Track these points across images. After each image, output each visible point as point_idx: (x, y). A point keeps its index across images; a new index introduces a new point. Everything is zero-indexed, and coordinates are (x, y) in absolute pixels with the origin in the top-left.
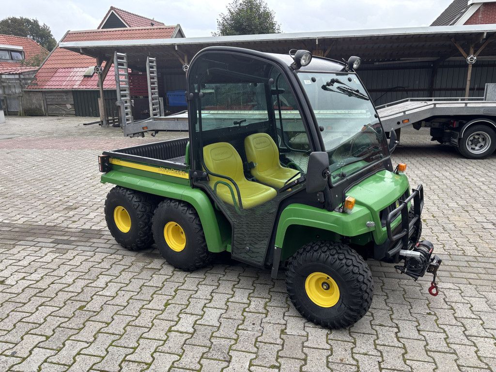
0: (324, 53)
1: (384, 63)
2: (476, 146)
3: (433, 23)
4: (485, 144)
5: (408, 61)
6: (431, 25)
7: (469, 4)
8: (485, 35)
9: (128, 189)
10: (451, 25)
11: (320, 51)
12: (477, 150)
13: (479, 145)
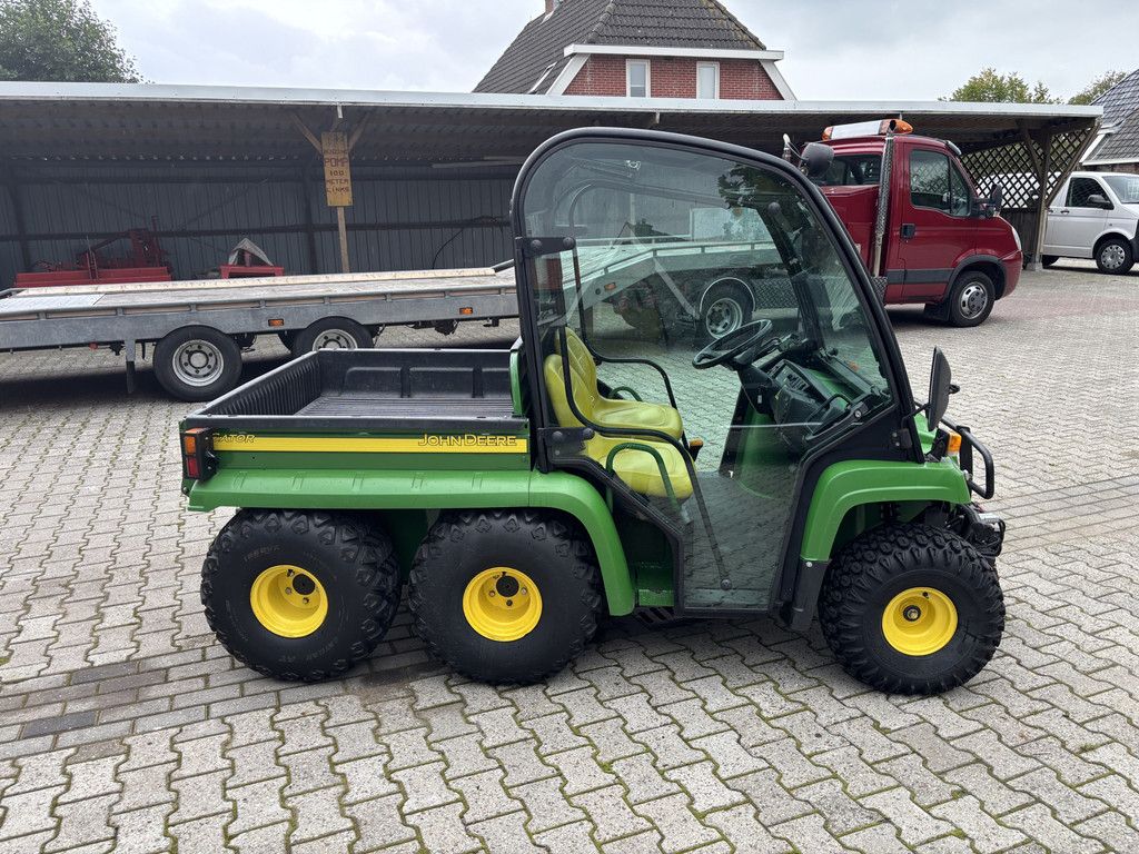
0: (349, 138)
1: (446, 166)
2: (718, 325)
3: (480, 85)
4: (732, 322)
5: (497, 163)
6: (475, 91)
7: (566, 55)
8: (658, 117)
9: (309, 513)
10: (534, 93)
11: (340, 135)
12: (721, 333)
13: (722, 324)
